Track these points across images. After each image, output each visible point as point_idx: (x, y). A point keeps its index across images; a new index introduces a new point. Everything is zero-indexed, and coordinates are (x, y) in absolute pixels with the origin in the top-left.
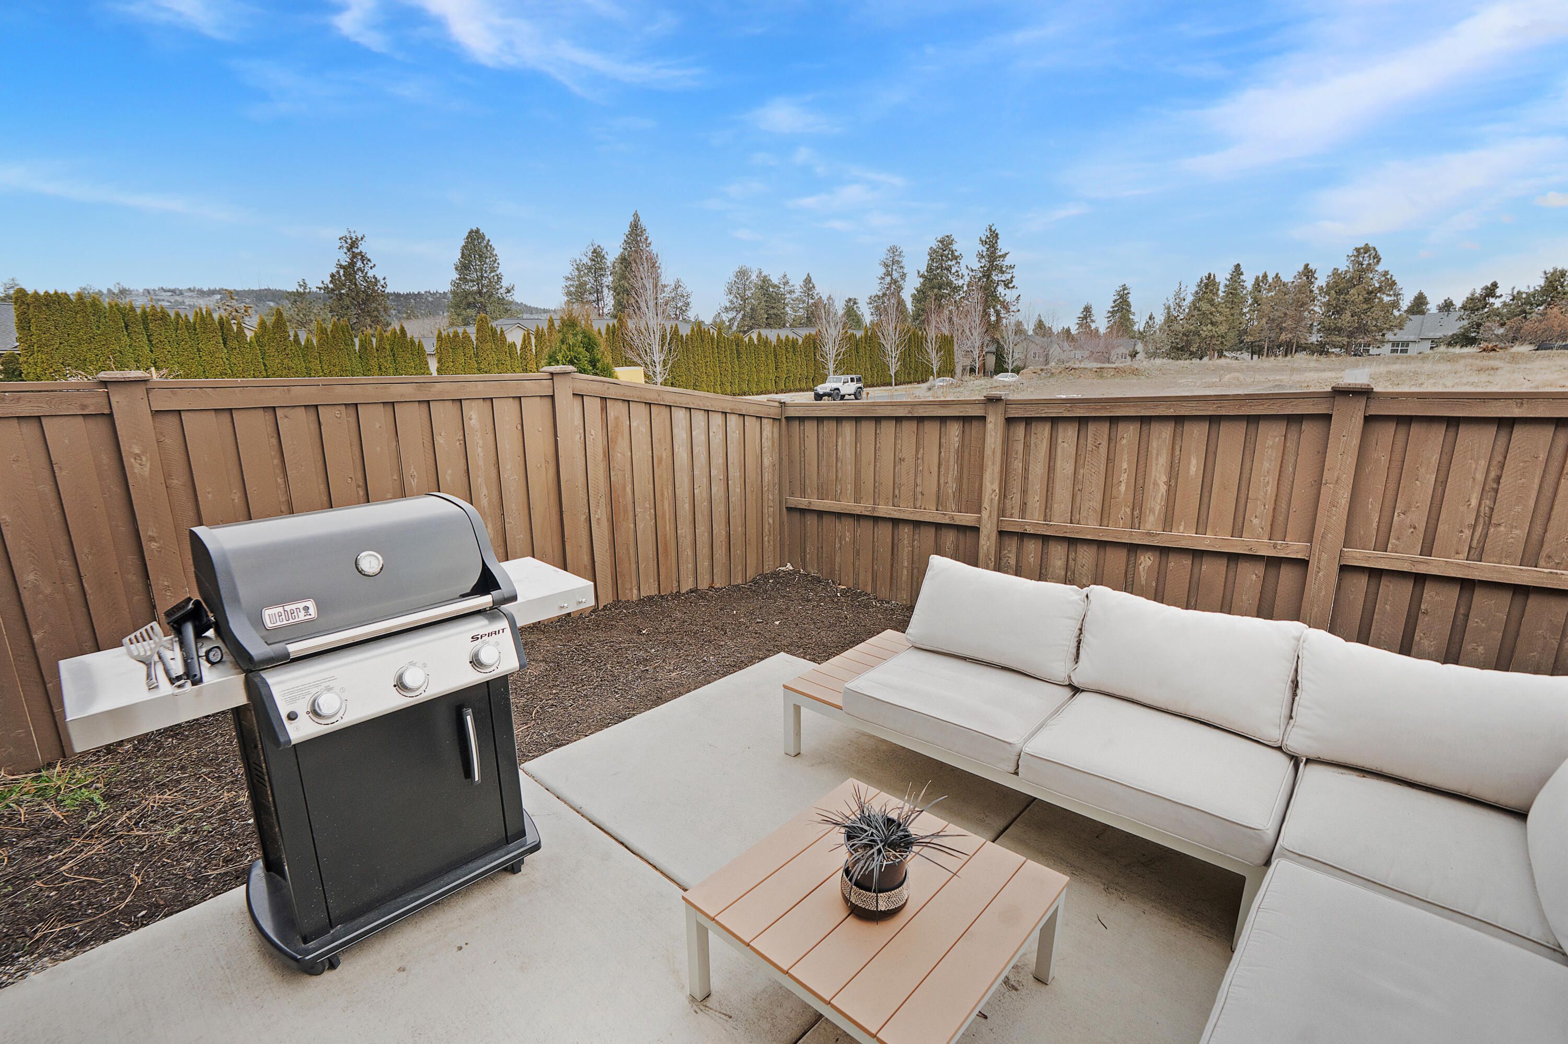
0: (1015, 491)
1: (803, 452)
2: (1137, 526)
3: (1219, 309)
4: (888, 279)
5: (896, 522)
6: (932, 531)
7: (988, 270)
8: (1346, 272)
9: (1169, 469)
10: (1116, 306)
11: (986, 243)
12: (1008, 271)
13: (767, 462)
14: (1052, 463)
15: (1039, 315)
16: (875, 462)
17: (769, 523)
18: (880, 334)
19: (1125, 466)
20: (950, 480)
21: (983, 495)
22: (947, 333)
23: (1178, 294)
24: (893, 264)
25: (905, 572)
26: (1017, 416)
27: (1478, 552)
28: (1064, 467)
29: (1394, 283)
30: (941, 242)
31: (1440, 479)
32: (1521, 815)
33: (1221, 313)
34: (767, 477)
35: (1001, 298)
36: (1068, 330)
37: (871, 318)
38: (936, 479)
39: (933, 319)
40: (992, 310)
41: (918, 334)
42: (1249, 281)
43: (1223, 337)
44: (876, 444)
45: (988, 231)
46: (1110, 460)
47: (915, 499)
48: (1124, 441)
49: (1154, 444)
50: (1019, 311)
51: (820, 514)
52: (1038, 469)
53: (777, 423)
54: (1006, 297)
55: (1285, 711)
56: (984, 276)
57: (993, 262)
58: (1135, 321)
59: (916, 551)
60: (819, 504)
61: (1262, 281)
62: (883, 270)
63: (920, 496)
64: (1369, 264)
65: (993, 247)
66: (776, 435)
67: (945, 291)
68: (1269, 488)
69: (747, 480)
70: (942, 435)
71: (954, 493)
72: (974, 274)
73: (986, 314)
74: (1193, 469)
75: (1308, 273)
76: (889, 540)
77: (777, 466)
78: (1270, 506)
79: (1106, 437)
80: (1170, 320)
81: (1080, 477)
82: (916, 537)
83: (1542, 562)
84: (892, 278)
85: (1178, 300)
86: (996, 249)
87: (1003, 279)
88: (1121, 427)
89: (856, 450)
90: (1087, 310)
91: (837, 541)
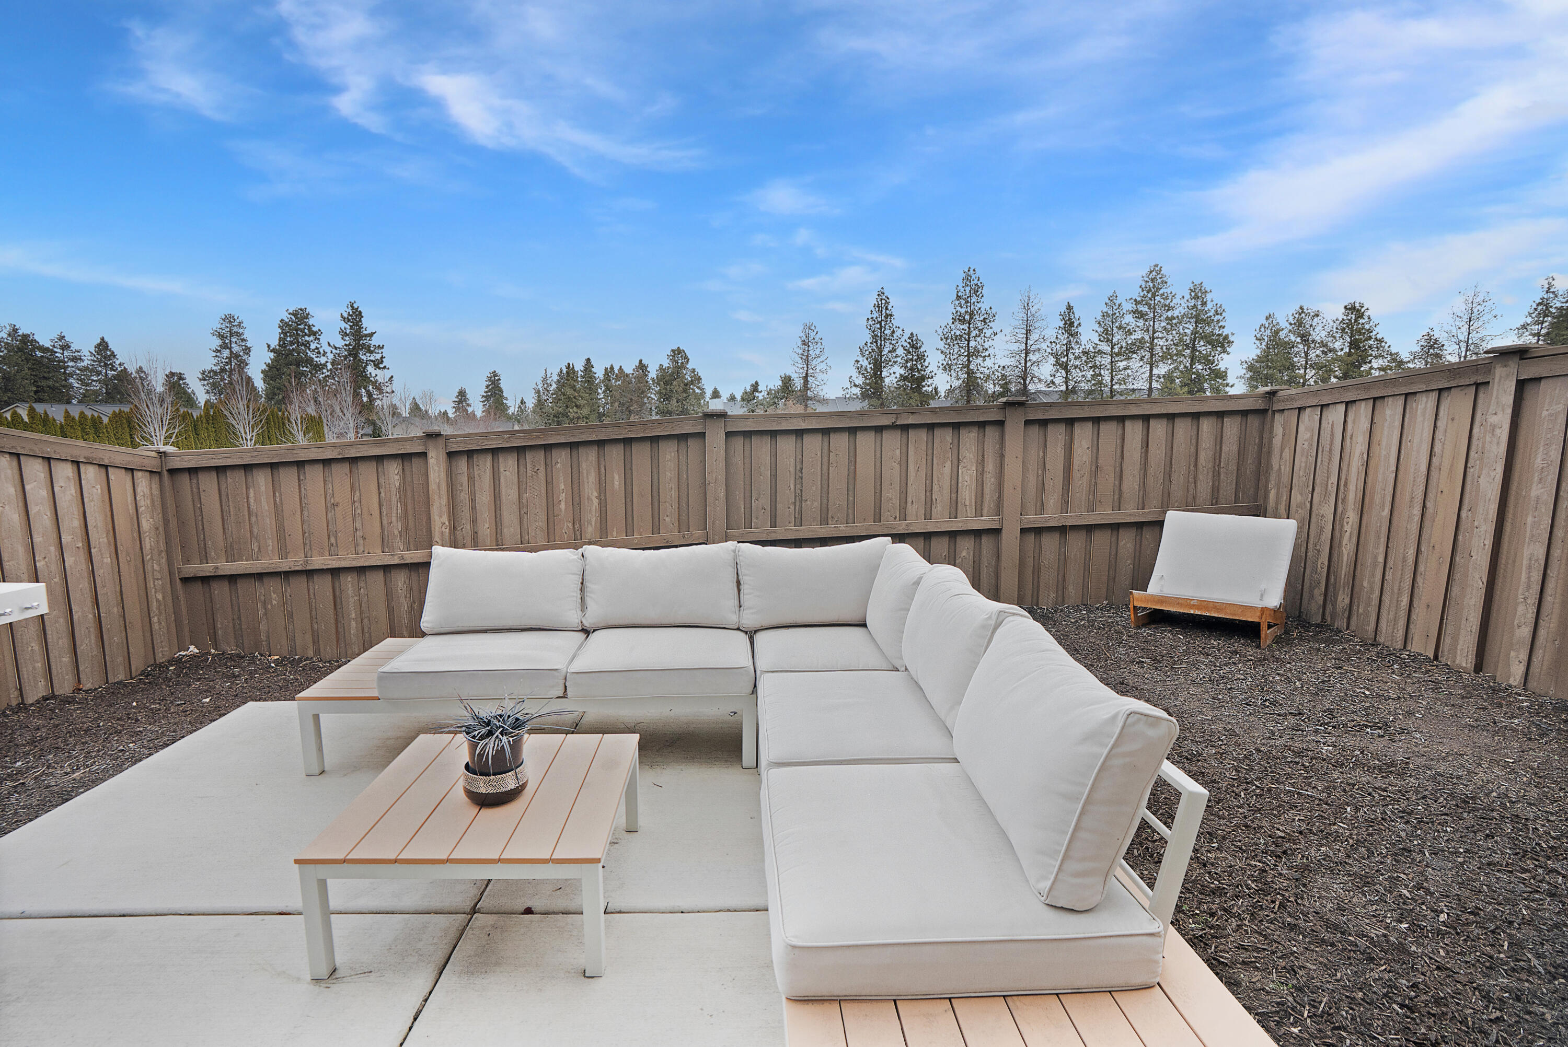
0: (464, 521)
1: (199, 510)
2: (579, 537)
3: (580, 394)
4: (226, 353)
5: (335, 572)
6: (379, 576)
7: (354, 348)
8: (669, 368)
9: (598, 487)
10: (489, 391)
11: (349, 320)
12: (377, 351)
13: (146, 525)
14: (497, 491)
15: (414, 398)
16: (302, 511)
17: (157, 600)
18: (226, 413)
19: (562, 487)
20: (394, 519)
21: (433, 529)
22: (314, 413)
23: (545, 379)
24: (231, 335)
25: (353, 624)
26: (458, 450)
27: (799, 521)
28: (509, 494)
29: (700, 379)
30: (293, 314)
31: (773, 473)
32: (864, 625)
33: (582, 398)
34: (148, 544)
35: (372, 379)
36: (445, 413)
37: (207, 397)
38: (379, 520)
39: (295, 398)
40: (363, 390)
41: (277, 414)
42: (599, 372)
43: (587, 418)
44: (300, 492)
45: (350, 308)
46: (549, 483)
47: (356, 545)
48: (559, 465)
49: (584, 465)
50: (393, 392)
51: (232, 579)
52: (484, 499)
53: (156, 478)
54: (377, 378)
55: (737, 602)
56: (350, 355)
57: (359, 340)
58: (509, 405)
59: (365, 599)
60: (227, 568)
61: (610, 372)
62: (219, 342)
63: (362, 541)
64: (682, 363)
65: (357, 325)
66: (156, 492)
67: (305, 369)
68: (673, 492)
69: (120, 548)
70: (380, 475)
71: (400, 533)
72: (338, 352)
73: (357, 395)
74: (617, 483)
75: (642, 367)
76: (329, 593)
77: (161, 529)
78: (675, 506)
79: (543, 462)
80: (540, 404)
81: (524, 501)
82: (362, 585)
83: (830, 522)
84: (231, 352)
85: (546, 386)
86: (361, 328)
87: (372, 358)
88: (555, 453)
89: (275, 500)
90: (462, 394)
91: (260, 607)
